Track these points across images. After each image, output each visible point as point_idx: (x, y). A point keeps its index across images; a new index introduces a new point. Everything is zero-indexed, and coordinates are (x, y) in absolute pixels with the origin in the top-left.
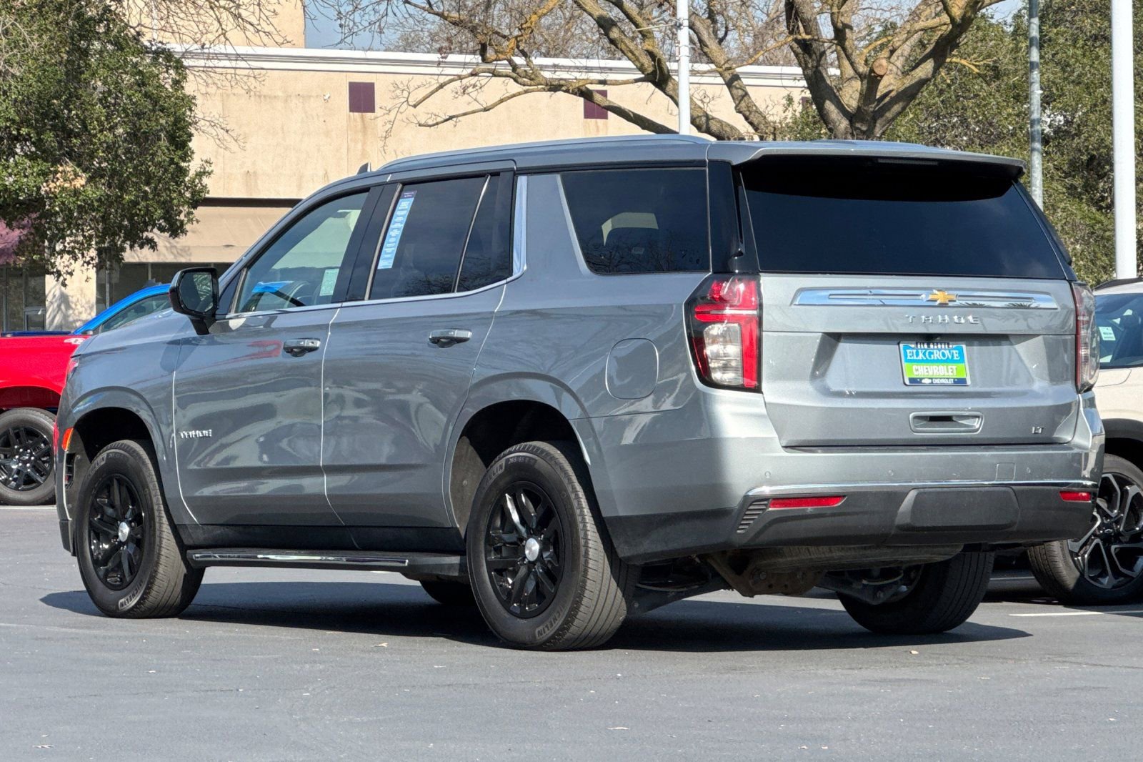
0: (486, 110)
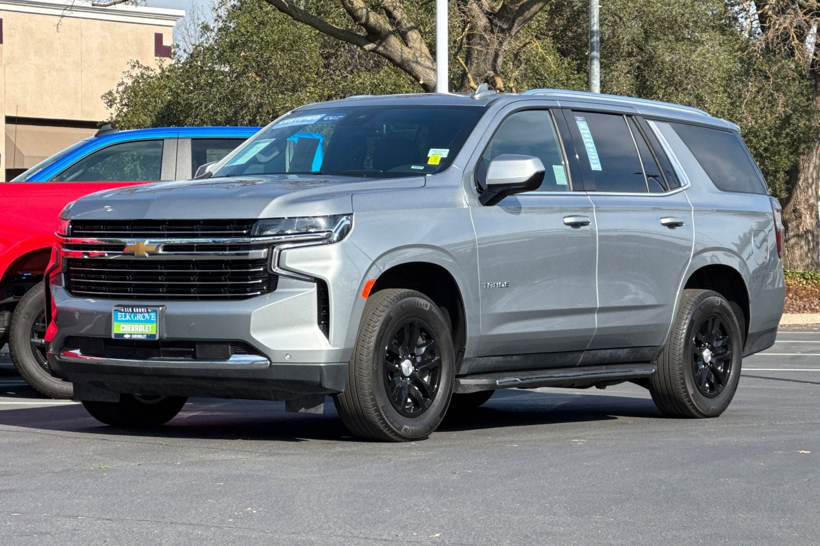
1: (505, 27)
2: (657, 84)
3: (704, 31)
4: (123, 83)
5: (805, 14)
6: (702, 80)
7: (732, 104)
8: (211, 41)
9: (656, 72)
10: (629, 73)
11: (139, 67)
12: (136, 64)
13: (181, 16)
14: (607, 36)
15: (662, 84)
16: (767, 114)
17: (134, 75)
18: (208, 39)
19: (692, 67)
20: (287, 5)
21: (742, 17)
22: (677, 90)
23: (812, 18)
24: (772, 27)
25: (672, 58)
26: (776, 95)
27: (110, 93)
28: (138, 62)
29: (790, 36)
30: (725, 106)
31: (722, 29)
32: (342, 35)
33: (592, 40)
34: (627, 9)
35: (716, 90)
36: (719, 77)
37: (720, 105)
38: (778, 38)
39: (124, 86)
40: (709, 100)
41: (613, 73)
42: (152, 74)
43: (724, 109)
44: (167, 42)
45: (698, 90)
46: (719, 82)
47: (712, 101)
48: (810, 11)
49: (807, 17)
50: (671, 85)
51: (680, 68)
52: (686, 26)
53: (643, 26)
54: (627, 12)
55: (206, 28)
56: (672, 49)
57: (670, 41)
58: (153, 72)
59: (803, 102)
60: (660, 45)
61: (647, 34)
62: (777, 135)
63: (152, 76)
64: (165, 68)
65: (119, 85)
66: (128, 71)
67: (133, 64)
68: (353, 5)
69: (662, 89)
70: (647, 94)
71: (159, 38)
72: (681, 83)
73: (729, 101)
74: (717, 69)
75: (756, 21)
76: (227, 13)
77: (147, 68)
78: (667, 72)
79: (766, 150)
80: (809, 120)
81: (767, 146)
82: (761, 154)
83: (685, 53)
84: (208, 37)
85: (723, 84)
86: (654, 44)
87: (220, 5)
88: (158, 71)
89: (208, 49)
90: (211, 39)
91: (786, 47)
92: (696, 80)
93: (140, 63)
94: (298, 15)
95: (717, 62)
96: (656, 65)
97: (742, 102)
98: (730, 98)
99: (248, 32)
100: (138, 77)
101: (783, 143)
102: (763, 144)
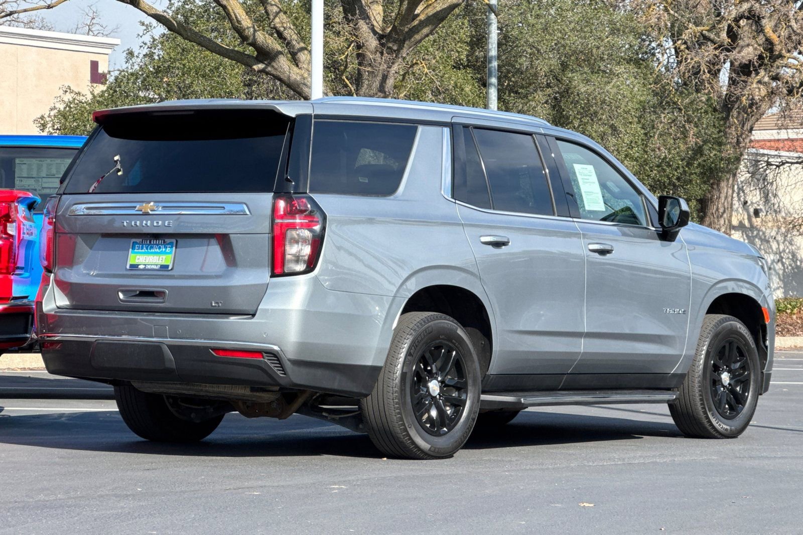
0: (49, 7)
1: (395, 48)
2: (573, 114)
3: (618, 63)
4: (55, 108)
5: (716, 49)
6: (616, 111)
7: (646, 134)
8: (136, 67)
9: (572, 103)
10: (547, 104)
11: (71, 92)
12: (68, 90)
13: (117, 45)
14: (525, 68)
15: (577, 114)
16: (680, 144)
17: (66, 100)
18: (133, 65)
19: (607, 98)
20: (176, 25)
21: (659, 53)
22: (592, 120)
23: (721, 53)
24: (684, 61)
25: (588, 89)
26: (687, 126)
27: (42, 117)
28: (69, 87)
29: (700, 70)
30: (638, 137)
31: (637, 63)
32: (231, 54)
33: (490, 65)
34: (545, 42)
35: (630, 121)
36: (633, 108)
37: (634, 135)
38: (689, 72)
39: (56, 111)
40: (623, 130)
41: (531, 103)
42: (84, 100)
43: (638, 139)
44: (102, 69)
45: (612, 120)
46: (633, 113)
47: (626, 131)
48: (720, 46)
49: (717, 52)
50: (587, 116)
51: (595, 98)
52: (602, 59)
53: (560, 58)
54: (544, 44)
55: (131, 54)
56: (588, 81)
57: (586, 73)
58: (84, 98)
59: (715, 134)
60: (577, 77)
61: (564, 66)
62: (689, 164)
63: (83, 101)
64: (96, 94)
65: (52, 109)
66: (60, 96)
67: (65, 89)
68: (241, 24)
69: (578, 118)
70: (564, 123)
71: (94, 65)
72: (596, 113)
73: (643, 131)
74: (631, 100)
75: (672, 57)
76: (152, 40)
77: (79, 94)
78: (582, 102)
79: (678, 179)
80: (720, 151)
81: (679, 175)
82: (674, 182)
83: (600, 85)
84: (133, 63)
85: (637, 115)
86: (570, 75)
87: (145, 32)
88: (89, 97)
89: (132, 74)
90: (136, 65)
91: (697, 80)
92: (611, 110)
93: (72, 89)
94: (187, 35)
95: (631, 94)
96: (572, 96)
97: (655, 133)
98: (644, 129)
99: (171, 58)
100: (70, 102)
101: (695, 173)
102: (676, 174)
